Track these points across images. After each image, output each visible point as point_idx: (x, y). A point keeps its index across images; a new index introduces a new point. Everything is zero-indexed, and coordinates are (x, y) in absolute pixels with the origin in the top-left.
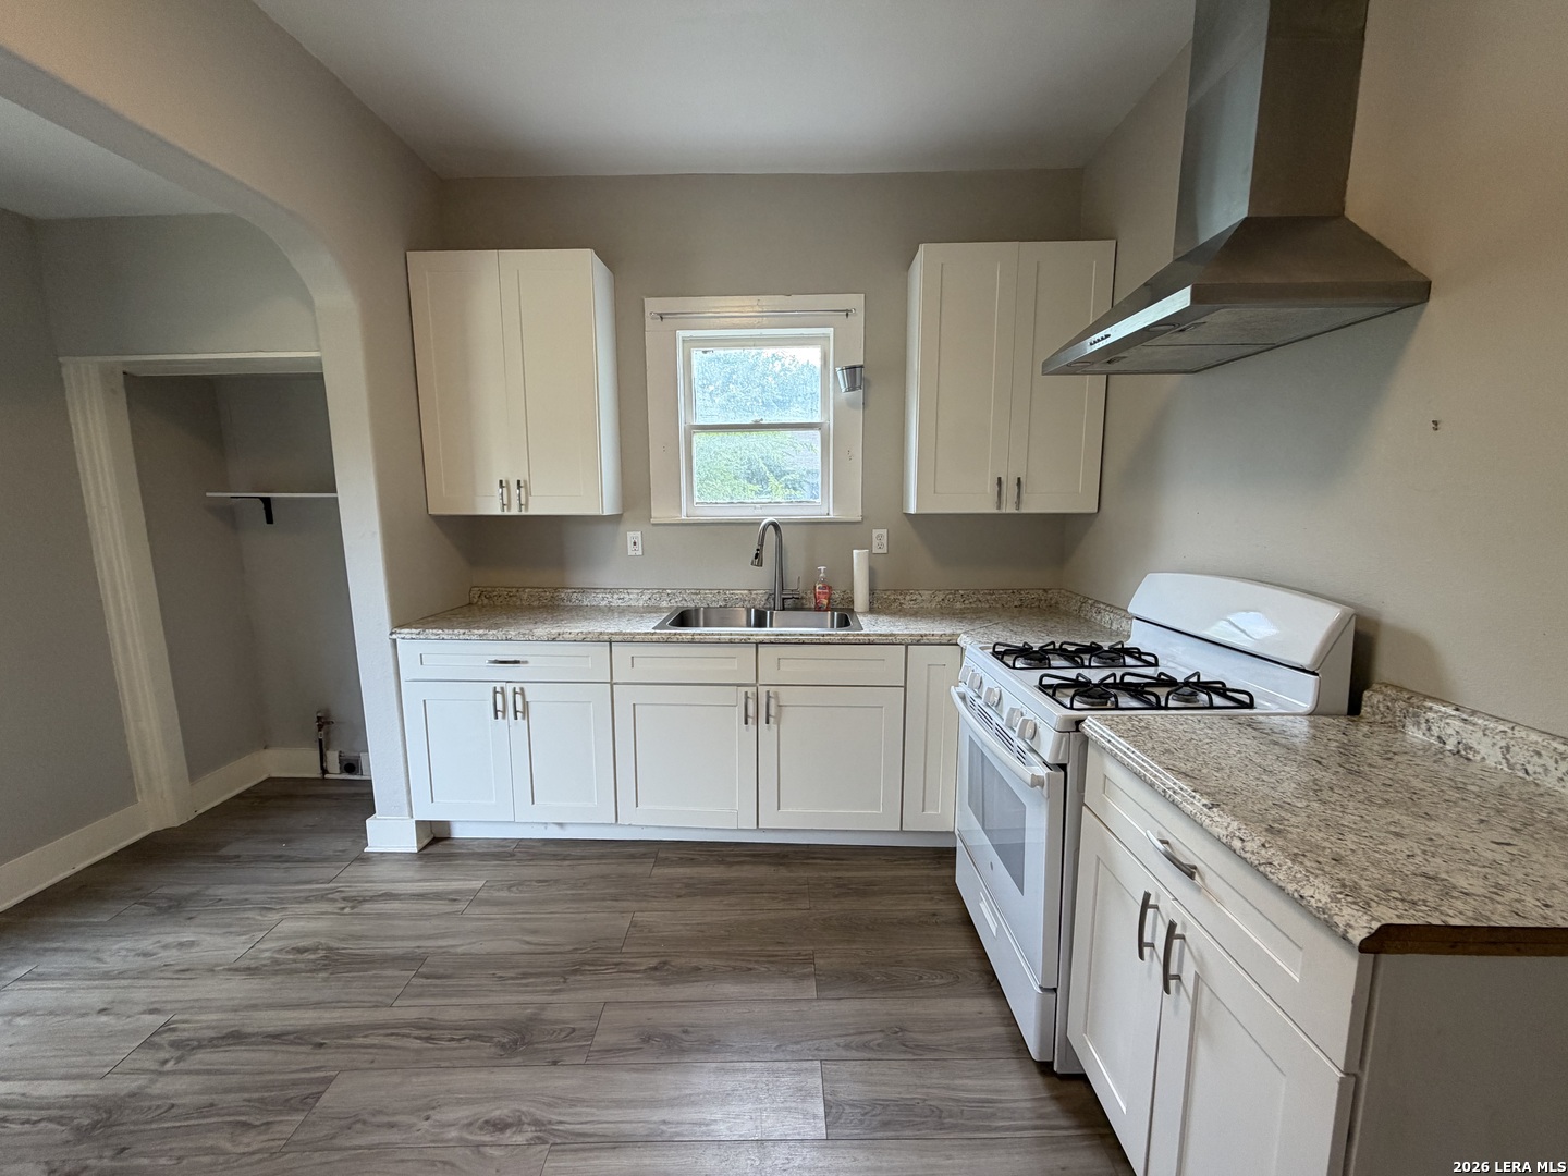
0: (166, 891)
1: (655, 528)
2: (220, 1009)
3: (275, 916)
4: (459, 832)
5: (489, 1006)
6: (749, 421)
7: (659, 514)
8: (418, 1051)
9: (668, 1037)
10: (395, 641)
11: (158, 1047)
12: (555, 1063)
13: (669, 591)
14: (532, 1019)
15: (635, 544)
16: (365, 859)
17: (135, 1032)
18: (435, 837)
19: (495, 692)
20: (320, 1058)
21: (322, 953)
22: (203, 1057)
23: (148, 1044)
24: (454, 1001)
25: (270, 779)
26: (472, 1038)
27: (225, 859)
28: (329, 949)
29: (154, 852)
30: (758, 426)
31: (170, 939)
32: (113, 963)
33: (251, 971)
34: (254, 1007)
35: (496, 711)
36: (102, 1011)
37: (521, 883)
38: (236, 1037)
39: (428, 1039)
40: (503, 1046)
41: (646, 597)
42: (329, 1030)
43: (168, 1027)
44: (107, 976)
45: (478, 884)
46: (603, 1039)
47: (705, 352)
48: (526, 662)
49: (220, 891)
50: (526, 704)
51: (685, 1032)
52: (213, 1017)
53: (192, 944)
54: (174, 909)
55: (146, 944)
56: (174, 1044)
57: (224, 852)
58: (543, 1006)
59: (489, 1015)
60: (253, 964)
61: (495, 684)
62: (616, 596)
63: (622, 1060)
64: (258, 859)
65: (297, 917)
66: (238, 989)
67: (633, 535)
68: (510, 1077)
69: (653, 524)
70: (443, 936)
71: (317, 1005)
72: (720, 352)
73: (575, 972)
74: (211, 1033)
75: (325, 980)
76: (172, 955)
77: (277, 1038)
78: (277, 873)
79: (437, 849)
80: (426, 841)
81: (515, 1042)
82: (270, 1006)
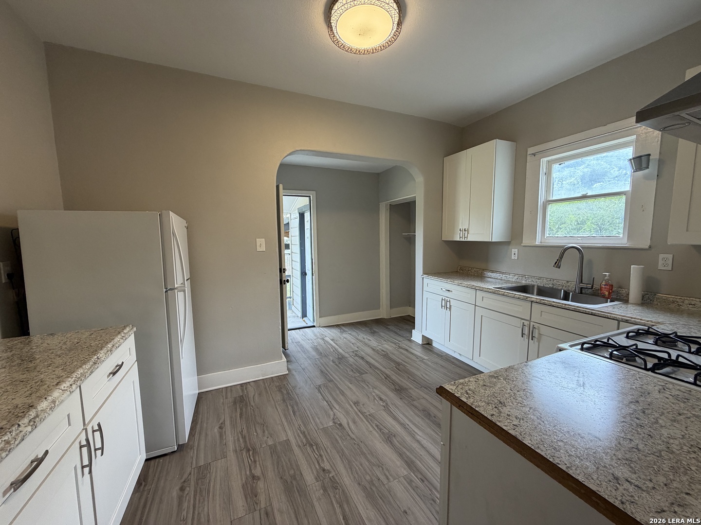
0: (375, 329)
1: (524, 248)
2: (365, 353)
3: (385, 343)
4: (434, 344)
5: (401, 381)
6: (579, 195)
7: (526, 241)
8: (383, 379)
9: (429, 414)
10: (423, 278)
11: (354, 353)
12: (401, 399)
13: (527, 276)
14: (406, 389)
15: (515, 254)
16: (410, 341)
17: (353, 349)
18: (427, 343)
19: (442, 300)
20: (369, 369)
21: (385, 353)
22: (356, 358)
23: (353, 352)
24: (397, 375)
25: (409, 315)
26: (392, 383)
27: (387, 328)
28: (387, 353)
29: (379, 322)
30: (584, 197)
31: (368, 338)
32: (359, 338)
33: (373, 350)
34: (369, 355)
35: (442, 306)
36: (353, 344)
37: (437, 363)
38: (362, 358)
39: (385, 378)
40: (396, 389)
41: (516, 277)
42: (373, 366)
43: (357, 351)
44: (357, 339)
45: (426, 358)
46: (415, 403)
47: (560, 164)
48: (452, 291)
49: (382, 334)
50: (450, 306)
51: (435, 417)
52: (363, 353)
53: (370, 340)
54: (373, 333)
55: (365, 337)
56: (356, 354)
57: (389, 327)
58: (411, 388)
59: (400, 382)
60: (375, 349)
61: (442, 297)
62: (504, 275)
63: (413, 409)
64: (392, 331)
65: (388, 345)
66: (369, 351)
67: (515, 250)
68: (391, 394)
69: (524, 246)
70: (408, 364)
71: (376, 361)
72: (567, 163)
73: (425, 388)
74: (360, 355)
75: (382, 358)
76: (366, 341)
77: (367, 362)
78: (392, 334)
79: (427, 346)
80: (425, 343)
81: (398, 390)
82: (371, 357)
